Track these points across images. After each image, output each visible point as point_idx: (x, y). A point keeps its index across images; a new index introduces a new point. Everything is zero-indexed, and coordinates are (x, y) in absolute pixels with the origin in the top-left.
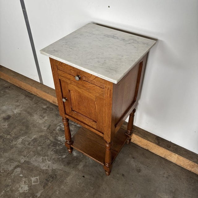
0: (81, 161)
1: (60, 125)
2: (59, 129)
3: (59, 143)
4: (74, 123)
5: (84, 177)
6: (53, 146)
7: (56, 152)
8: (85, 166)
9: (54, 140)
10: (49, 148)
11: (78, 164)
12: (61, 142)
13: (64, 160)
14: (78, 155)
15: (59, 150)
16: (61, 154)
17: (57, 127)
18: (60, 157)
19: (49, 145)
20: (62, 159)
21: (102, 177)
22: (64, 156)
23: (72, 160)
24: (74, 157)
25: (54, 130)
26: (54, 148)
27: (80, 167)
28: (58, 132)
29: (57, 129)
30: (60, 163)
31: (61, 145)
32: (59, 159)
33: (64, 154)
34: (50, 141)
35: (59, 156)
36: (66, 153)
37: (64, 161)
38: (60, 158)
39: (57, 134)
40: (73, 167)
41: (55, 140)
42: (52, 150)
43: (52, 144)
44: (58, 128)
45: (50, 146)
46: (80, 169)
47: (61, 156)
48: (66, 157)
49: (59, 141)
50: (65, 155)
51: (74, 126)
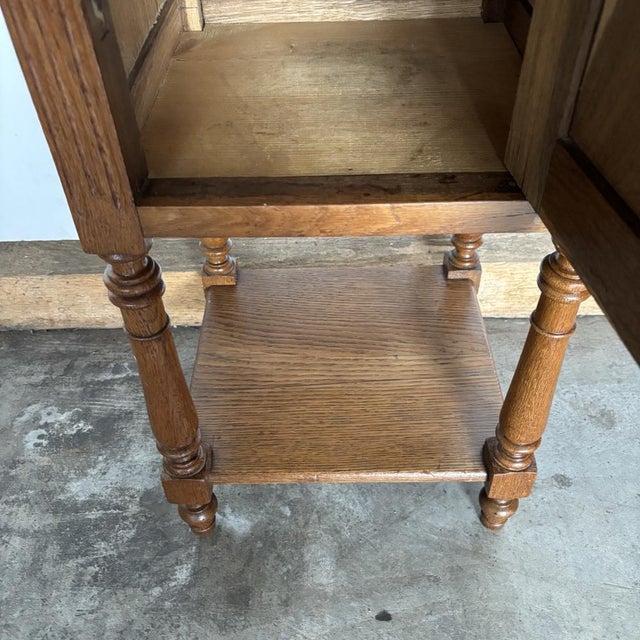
0: (300, 541)
1: (34, 422)
2: (45, 442)
3: (94, 515)
4: (117, 370)
5: (384, 617)
6: (65, 556)
7: (112, 577)
8: (344, 555)
9: (51, 520)
10: (44, 583)
11: (302, 567)
12: (101, 503)
13: (193, 594)
14: (261, 517)
15: (120, 556)
16: (155, 569)
17: (20, 440)
18: (156, 591)
19: (33, 569)
20: (182, 595)
21: (476, 552)
22: (182, 574)
23: (247, 564)
24: (246, 540)
25: (14, 464)
26: (81, 560)
27: (323, 573)
28: (45, 461)
29: (30, 445)
30: (183, 629)
31: (115, 520)
32: (156, 609)
33: (171, 558)
34: (24, 534)
35: (146, 589)
36: (179, 547)
37: (201, 603)
38: (161, 599)
39: (44, 474)
40: (286, 603)
41: (55, 513)
42: (77, 585)
43: (53, 551)
44: (32, 438)
45: (48, 569)
46: (329, 590)
47: (160, 583)
48: (196, 573)
49: (89, 505)
50: (179, 562)
51: (122, 388)
